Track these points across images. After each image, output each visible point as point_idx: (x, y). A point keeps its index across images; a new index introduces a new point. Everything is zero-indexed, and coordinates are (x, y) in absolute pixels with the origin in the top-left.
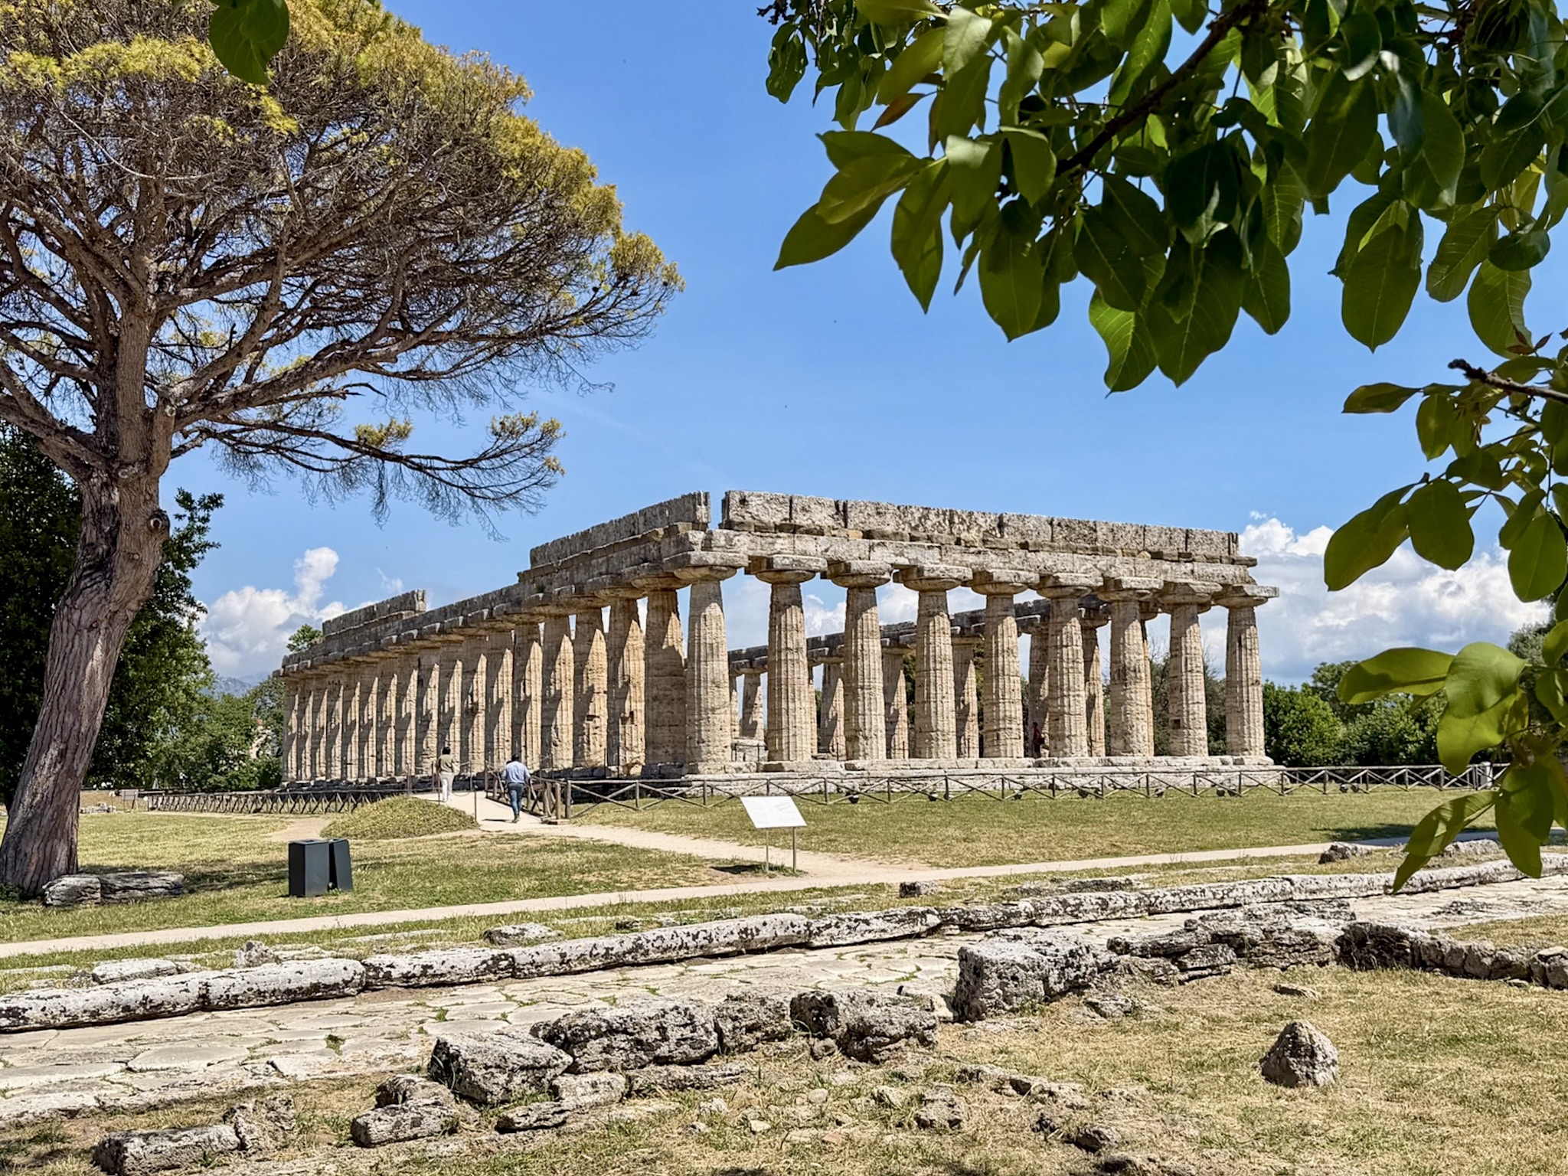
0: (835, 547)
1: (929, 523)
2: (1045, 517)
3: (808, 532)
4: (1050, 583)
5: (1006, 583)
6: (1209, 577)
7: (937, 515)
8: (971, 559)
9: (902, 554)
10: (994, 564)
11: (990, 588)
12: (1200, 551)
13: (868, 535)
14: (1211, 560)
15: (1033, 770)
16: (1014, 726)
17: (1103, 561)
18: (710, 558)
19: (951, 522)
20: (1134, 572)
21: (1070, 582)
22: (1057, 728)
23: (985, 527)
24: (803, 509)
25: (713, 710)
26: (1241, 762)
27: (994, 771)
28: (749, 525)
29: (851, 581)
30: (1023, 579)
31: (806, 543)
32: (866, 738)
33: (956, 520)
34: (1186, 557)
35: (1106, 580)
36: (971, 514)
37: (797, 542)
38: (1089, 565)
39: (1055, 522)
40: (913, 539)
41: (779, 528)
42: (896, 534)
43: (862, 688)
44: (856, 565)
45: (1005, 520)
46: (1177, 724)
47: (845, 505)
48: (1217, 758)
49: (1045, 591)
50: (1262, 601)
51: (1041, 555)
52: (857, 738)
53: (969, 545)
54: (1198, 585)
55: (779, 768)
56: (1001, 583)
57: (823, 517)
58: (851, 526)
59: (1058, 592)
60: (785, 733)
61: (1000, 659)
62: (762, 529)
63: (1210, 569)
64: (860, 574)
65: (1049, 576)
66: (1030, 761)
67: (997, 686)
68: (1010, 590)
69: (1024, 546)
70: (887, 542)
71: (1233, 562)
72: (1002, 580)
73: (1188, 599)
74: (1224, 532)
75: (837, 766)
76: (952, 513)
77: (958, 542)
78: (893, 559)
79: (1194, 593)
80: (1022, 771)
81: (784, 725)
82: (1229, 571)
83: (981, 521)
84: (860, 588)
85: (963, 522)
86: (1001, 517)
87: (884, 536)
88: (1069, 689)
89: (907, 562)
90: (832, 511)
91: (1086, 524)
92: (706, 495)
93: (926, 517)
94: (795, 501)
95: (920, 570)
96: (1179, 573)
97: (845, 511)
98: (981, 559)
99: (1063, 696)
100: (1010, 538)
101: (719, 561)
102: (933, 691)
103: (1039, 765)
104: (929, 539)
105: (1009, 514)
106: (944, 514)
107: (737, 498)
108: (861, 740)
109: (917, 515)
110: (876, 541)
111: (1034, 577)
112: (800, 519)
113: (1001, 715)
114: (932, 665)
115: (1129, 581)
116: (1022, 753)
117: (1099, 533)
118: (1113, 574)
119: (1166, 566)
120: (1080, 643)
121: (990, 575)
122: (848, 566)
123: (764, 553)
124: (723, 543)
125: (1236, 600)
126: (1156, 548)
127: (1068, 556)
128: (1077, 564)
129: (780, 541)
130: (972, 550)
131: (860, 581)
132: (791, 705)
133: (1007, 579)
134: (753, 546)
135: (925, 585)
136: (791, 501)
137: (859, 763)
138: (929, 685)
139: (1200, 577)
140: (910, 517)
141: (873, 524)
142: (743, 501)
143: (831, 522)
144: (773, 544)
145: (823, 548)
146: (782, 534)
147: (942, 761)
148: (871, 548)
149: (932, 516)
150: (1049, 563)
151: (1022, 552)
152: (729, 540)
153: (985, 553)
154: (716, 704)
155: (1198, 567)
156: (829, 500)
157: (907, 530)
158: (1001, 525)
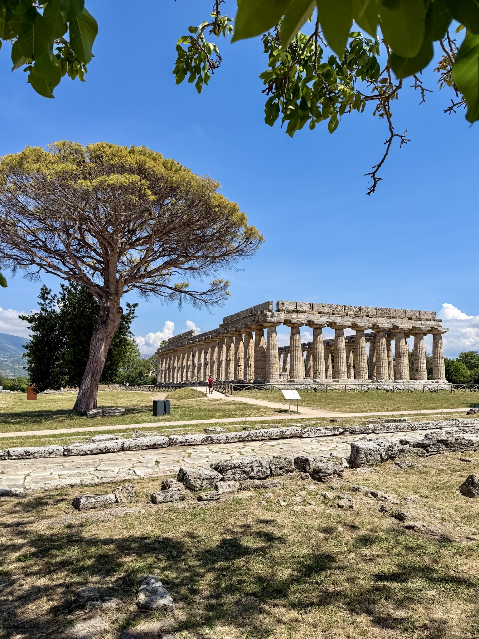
0: (310, 317)
1: (338, 310)
2: (374, 307)
3: (302, 312)
4: (376, 327)
6: (427, 325)
7: (341, 307)
8: (351, 320)
9: (330, 319)
10: (358, 321)
11: (357, 328)
12: (424, 317)
13: (319, 313)
14: (427, 320)
15: (371, 383)
16: (365, 370)
17: (392, 320)
18: (273, 320)
19: (345, 309)
20: (403, 324)
21: (382, 327)
22: (378, 371)
23: (355, 310)
24: (300, 306)
25: (274, 364)
26: (438, 382)
27: (359, 383)
28: (284, 310)
29: (314, 326)
30: (367, 326)
31: (301, 316)
32: (319, 373)
34: (420, 319)
35: (394, 326)
36: (351, 307)
37: (298, 315)
38: (388, 321)
39: (377, 309)
40: (333, 314)
41: (293, 311)
42: (328, 313)
43: (318, 358)
44: (316, 322)
46: (417, 370)
47: (313, 304)
48: (430, 381)
49: (374, 329)
50: (444, 332)
51: (373, 319)
52: (317, 373)
54: (423, 328)
55: (294, 381)
56: (360, 327)
57: (306, 308)
58: (314, 310)
59: (379, 330)
60: (295, 371)
61: (360, 350)
62: (288, 311)
63: (427, 323)
64: (317, 324)
65: (375, 325)
66: (370, 381)
67: (360, 358)
68: (363, 329)
69: (368, 316)
70: (325, 315)
71: (434, 320)
73: (420, 332)
74: (431, 311)
75: (311, 381)
76: (345, 306)
77: (347, 315)
78: (327, 320)
79: (422, 330)
80: (367, 383)
81: (295, 369)
82: (433, 323)
83: (354, 309)
84: (317, 328)
85: (348, 309)
86: (360, 307)
87: (324, 313)
88: (382, 359)
89: (331, 321)
90: (309, 306)
91: (387, 309)
92: (272, 302)
93: (337, 308)
94: (298, 303)
95: (335, 323)
96: (417, 324)
97: (313, 306)
98: (354, 320)
99: (380, 361)
100: (363, 314)
101: (276, 321)
102: (340, 359)
103: (373, 382)
104: (338, 314)
105: (363, 306)
106: (343, 306)
107: (281, 302)
109: (334, 307)
110: (322, 315)
111: (371, 325)
112: (299, 309)
113: (361, 366)
114: (339, 352)
115: (401, 326)
116: (367, 378)
117: (391, 312)
118: (396, 324)
119: (413, 322)
120: (385, 345)
121: (357, 325)
122: (313, 322)
123: (289, 318)
125: (436, 332)
126: (409, 316)
127: (381, 319)
128: (384, 321)
129: (293, 315)
130: (351, 317)
131: (317, 326)
132: (297, 363)
133: (362, 326)
134: (285, 316)
135: (337, 327)
137: (317, 380)
138: (338, 357)
139: (424, 325)
140: (332, 308)
141: (321, 310)
142: (283, 304)
143: (308, 309)
144: (291, 316)
145: (306, 317)
146: (294, 313)
148: (321, 317)
149: (339, 307)
150: (376, 321)
151: (367, 318)
152: (278, 315)
153: (355, 318)
154: (275, 362)
155: (423, 322)
156: (308, 303)
157: (331, 311)
158: (360, 310)
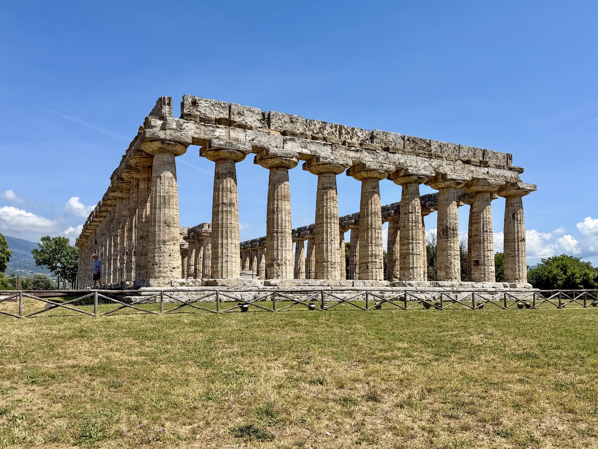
0: (259, 138)
1: (326, 132)
2: (399, 134)
3: (240, 126)
4: (402, 173)
5: (374, 170)
6: (498, 176)
7: (331, 127)
8: (352, 154)
9: (306, 147)
10: (367, 159)
11: (364, 174)
12: (491, 163)
13: (284, 133)
14: (498, 167)
15: (389, 288)
16: (378, 261)
17: (435, 163)
18: (162, 135)
19: (340, 133)
20: (454, 170)
21: (415, 172)
22: (404, 263)
23: (362, 137)
24: (239, 113)
25: (164, 242)
26: (515, 286)
27: (364, 288)
28: (195, 117)
29: (271, 162)
30: (385, 168)
31: (237, 134)
32: (278, 265)
33: (343, 132)
34: (484, 164)
35: (438, 173)
36: (353, 129)
37: (232, 132)
38: (427, 164)
39: (406, 138)
40: (313, 138)
41: (219, 121)
42: (302, 134)
43: (277, 232)
44: (273, 151)
45: (375, 134)
46: (477, 263)
47: (269, 114)
48: (501, 284)
49: (399, 179)
50: (527, 192)
51: (397, 156)
52: (273, 265)
53: (350, 146)
54: (492, 181)
55: (215, 284)
56: (371, 170)
57: (252, 120)
58: (272, 128)
59: (408, 179)
60: (220, 260)
61: (370, 218)
62: (205, 120)
63: (498, 172)
64: (275, 156)
65: (402, 169)
66: (387, 282)
67: (367, 235)
68: (376, 175)
69: (386, 149)
70: (296, 139)
71: (510, 169)
72: (372, 168)
73: (486, 188)
74: (505, 152)
75: (259, 283)
76: (341, 127)
77: (344, 143)
78: (300, 150)
79: (489, 184)
80: (382, 288)
81: (220, 254)
82: (509, 174)
83: (359, 134)
84: (278, 167)
85: (348, 133)
86: (372, 133)
87: (294, 134)
88: (413, 239)
89: (309, 153)
90: (260, 117)
91: (424, 141)
92: (170, 99)
93: (324, 128)
94: (233, 107)
95: (318, 158)
96: (481, 172)
97: (269, 118)
98: (358, 155)
99: (409, 243)
100: (376, 145)
101: (168, 137)
102: (325, 237)
103: (394, 285)
104: (325, 139)
105: (378, 130)
106: (336, 127)
107: (190, 100)
108: (275, 266)
109: (318, 126)
110: (288, 137)
111: (393, 168)
112: (237, 119)
113: (370, 253)
114: (325, 220)
115: (451, 175)
116: (382, 277)
117: (433, 147)
118: (441, 170)
119: (473, 168)
120: (420, 211)
121: (364, 165)
122: (267, 150)
123: (206, 137)
124: (174, 126)
125: (512, 191)
126: (466, 159)
127: (414, 157)
128: (419, 163)
129: (218, 130)
130: (353, 148)
131: (277, 162)
132: (225, 241)
133: (375, 167)
134: (198, 131)
135: (321, 169)
136: (230, 107)
137: (273, 281)
138: (323, 233)
139: (492, 176)
140: (313, 127)
141: (288, 127)
142: (194, 103)
143: (259, 125)
144: (214, 131)
145: (250, 138)
146: (220, 126)
147: (331, 282)
148: (285, 141)
149: (328, 128)
150: (402, 161)
151: (384, 153)
152: (179, 126)
153: (361, 151)
154: (167, 238)
155: (492, 171)
156: (257, 110)
157: (309, 133)
158: (372, 137)
